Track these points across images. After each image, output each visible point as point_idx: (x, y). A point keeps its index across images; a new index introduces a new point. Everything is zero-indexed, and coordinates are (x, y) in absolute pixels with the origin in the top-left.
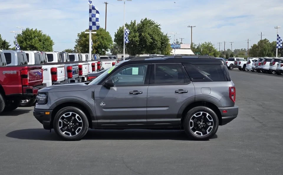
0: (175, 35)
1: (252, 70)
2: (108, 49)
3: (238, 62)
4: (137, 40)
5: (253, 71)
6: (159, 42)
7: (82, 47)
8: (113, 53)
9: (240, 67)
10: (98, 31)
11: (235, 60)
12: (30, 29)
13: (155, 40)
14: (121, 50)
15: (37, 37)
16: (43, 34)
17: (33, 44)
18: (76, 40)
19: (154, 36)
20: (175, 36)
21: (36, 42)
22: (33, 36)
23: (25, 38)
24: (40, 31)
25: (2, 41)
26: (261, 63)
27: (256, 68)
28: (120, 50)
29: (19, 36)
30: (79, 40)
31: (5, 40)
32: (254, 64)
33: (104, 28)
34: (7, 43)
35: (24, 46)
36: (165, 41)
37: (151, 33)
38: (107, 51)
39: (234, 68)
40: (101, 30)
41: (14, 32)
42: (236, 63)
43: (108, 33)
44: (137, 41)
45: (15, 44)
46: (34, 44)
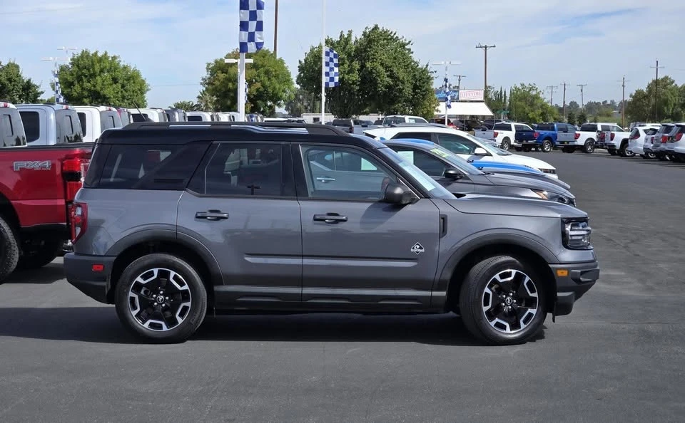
0: (446, 68)
1: (644, 153)
2: (282, 102)
3: (608, 134)
4: (354, 79)
5: (646, 156)
6: (409, 85)
7: (217, 96)
8: (292, 111)
9: (614, 146)
10: (257, 57)
11: (600, 129)
12: (92, 52)
13: (398, 78)
14: (311, 105)
15: (108, 72)
16: (122, 64)
17: (98, 88)
18: (203, 79)
19: (395, 70)
20: (446, 70)
21: (106, 83)
22: (97, 68)
23: (77, 73)
24: (114, 58)
25: (23, 82)
26: (669, 137)
27: (654, 150)
28: (309, 105)
29: (63, 69)
30: (209, 78)
31: (30, 80)
32: (649, 140)
33: (272, 51)
34: (34, 86)
35: (75, 94)
36: (424, 83)
37: (388, 63)
38: (279, 105)
39: (596, 150)
40: (265, 54)
41: (51, 58)
42: (601, 137)
43: (282, 61)
44: (354, 83)
45: (54, 90)
46: (101, 89)
